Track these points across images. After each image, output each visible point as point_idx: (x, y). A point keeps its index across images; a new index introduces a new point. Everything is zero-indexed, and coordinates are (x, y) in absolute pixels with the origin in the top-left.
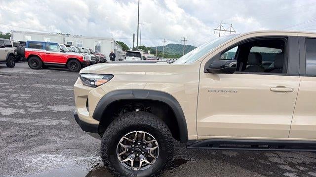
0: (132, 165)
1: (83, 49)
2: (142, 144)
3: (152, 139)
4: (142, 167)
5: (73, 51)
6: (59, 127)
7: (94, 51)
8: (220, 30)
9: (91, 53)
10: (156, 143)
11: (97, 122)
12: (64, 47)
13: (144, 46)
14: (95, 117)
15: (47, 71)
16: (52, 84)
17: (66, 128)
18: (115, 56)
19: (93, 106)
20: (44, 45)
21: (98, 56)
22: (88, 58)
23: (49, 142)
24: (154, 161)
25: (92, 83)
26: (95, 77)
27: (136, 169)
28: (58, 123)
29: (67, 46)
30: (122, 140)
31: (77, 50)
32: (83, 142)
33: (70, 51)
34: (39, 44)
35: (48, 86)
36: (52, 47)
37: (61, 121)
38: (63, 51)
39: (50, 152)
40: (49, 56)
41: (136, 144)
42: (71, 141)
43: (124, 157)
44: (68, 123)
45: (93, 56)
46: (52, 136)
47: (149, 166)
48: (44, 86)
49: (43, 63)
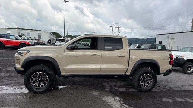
0: (37, 86)
1: (30, 37)
2: (42, 78)
3: (46, 75)
4: (41, 87)
5: (23, 39)
6: (9, 76)
7: (37, 38)
8: (113, 27)
9: (35, 40)
10: (47, 77)
11: (23, 69)
12: (18, 37)
13: (71, 35)
14: (22, 67)
15: (7, 50)
16: (9, 57)
17: (13, 77)
18: (51, 41)
19: (21, 63)
20: (6, 36)
21: (39, 41)
22: (32, 42)
23: (3, 82)
24: (46, 84)
25: (22, 54)
26: (23, 52)
27: (39, 88)
28: (9, 75)
29: (20, 36)
30: (33, 76)
31: (26, 38)
32: (20, 82)
33: (22, 39)
34: (3, 35)
35: (6, 59)
36: (11, 37)
37: (11, 74)
38: (17, 39)
39: (3, 85)
40: (8, 42)
41: (39, 77)
42: (15, 81)
43: (34, 83)
44: (14, 75)
45: (35, 41)
46: (5, 80)
47: (44, 87)
48: (4, 58)
49: (5, 46)
